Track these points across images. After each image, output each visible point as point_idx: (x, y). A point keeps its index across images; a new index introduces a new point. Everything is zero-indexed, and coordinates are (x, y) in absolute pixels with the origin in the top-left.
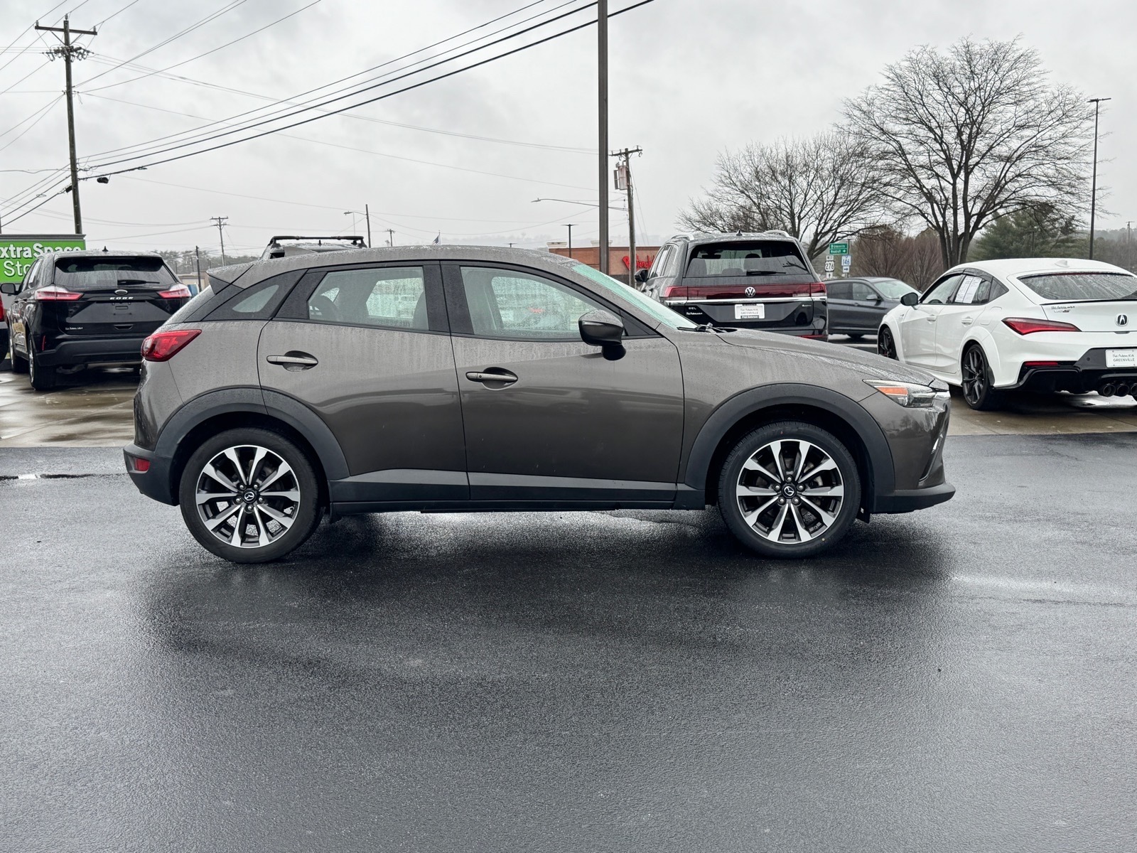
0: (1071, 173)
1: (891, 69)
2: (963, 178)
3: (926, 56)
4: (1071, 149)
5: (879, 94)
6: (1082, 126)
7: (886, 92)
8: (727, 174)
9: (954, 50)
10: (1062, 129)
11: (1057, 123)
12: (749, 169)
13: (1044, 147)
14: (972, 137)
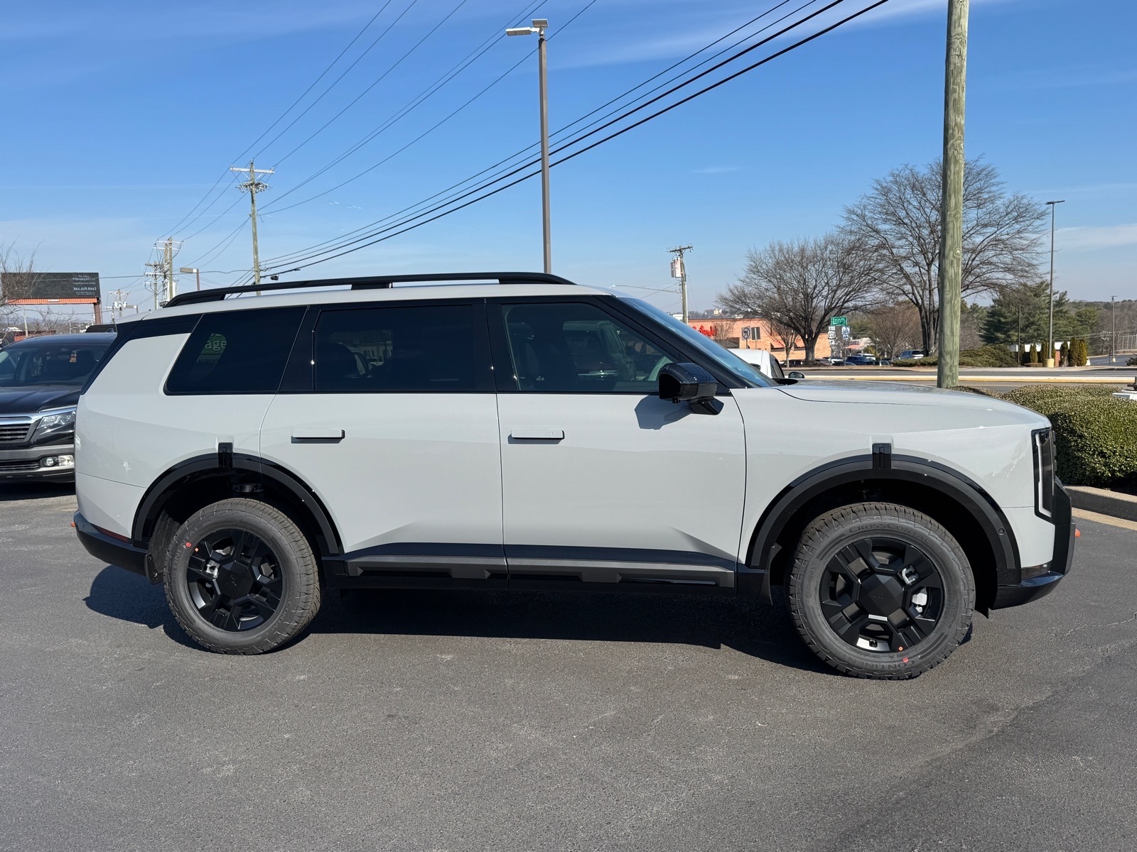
0: (1024, 261)
1: (878, 182)
2: (937, 265)
3: (907, 172)
4: (1025, 242)
5: (868, 201)
6: (1034, 224)
7: (873, 200)
8: (754, 265)
10: (1017, 226)
11: (1013, 222)
12: (770, 260)
13: (1003, 241)
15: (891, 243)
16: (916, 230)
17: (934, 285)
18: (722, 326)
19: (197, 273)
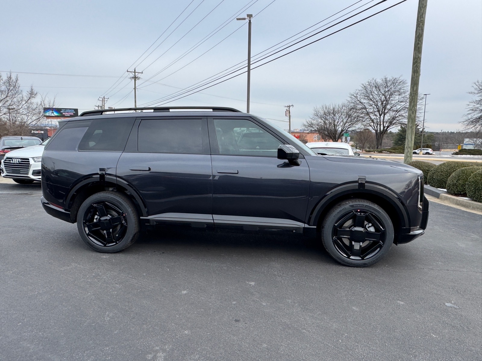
1: (363, 85)
3: (373, 81)
5: (359, 91)
8: (316, 113)
9: (382, 79)
12: (322, 111)
14: (386, 105)
15: (366, 107)
16: (376, 102)
17: (382, 123)
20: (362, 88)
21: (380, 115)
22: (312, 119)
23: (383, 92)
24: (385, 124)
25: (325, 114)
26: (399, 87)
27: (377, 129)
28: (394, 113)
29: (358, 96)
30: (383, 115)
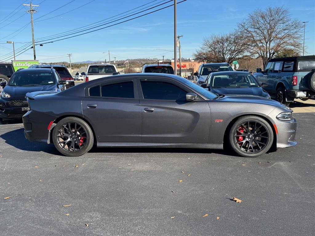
0: (298, 42)
1: (250, 14)
3: (259, 11)
4: (298, 36)
6: (301, 29)
7: (248, 21)
8: (205, 43)
9: (266, 9)
11: (294, 29)
12: (211, 41)
13: (290, 35)
14: (271, 33)
15: (254, 35)
16: (262, 31)
17: (268, 50)
18: (192, 64)
19: (13, 43)
20: (249, 18)
21: (267, 43)
22: (202, 48)
23: (268, 21)
24: (271, 51)
25: (214, 43)
26: (282, 16)
27: (264, 55)
28: (278, 40)
29: (245, 25)
30: (269, 43)
